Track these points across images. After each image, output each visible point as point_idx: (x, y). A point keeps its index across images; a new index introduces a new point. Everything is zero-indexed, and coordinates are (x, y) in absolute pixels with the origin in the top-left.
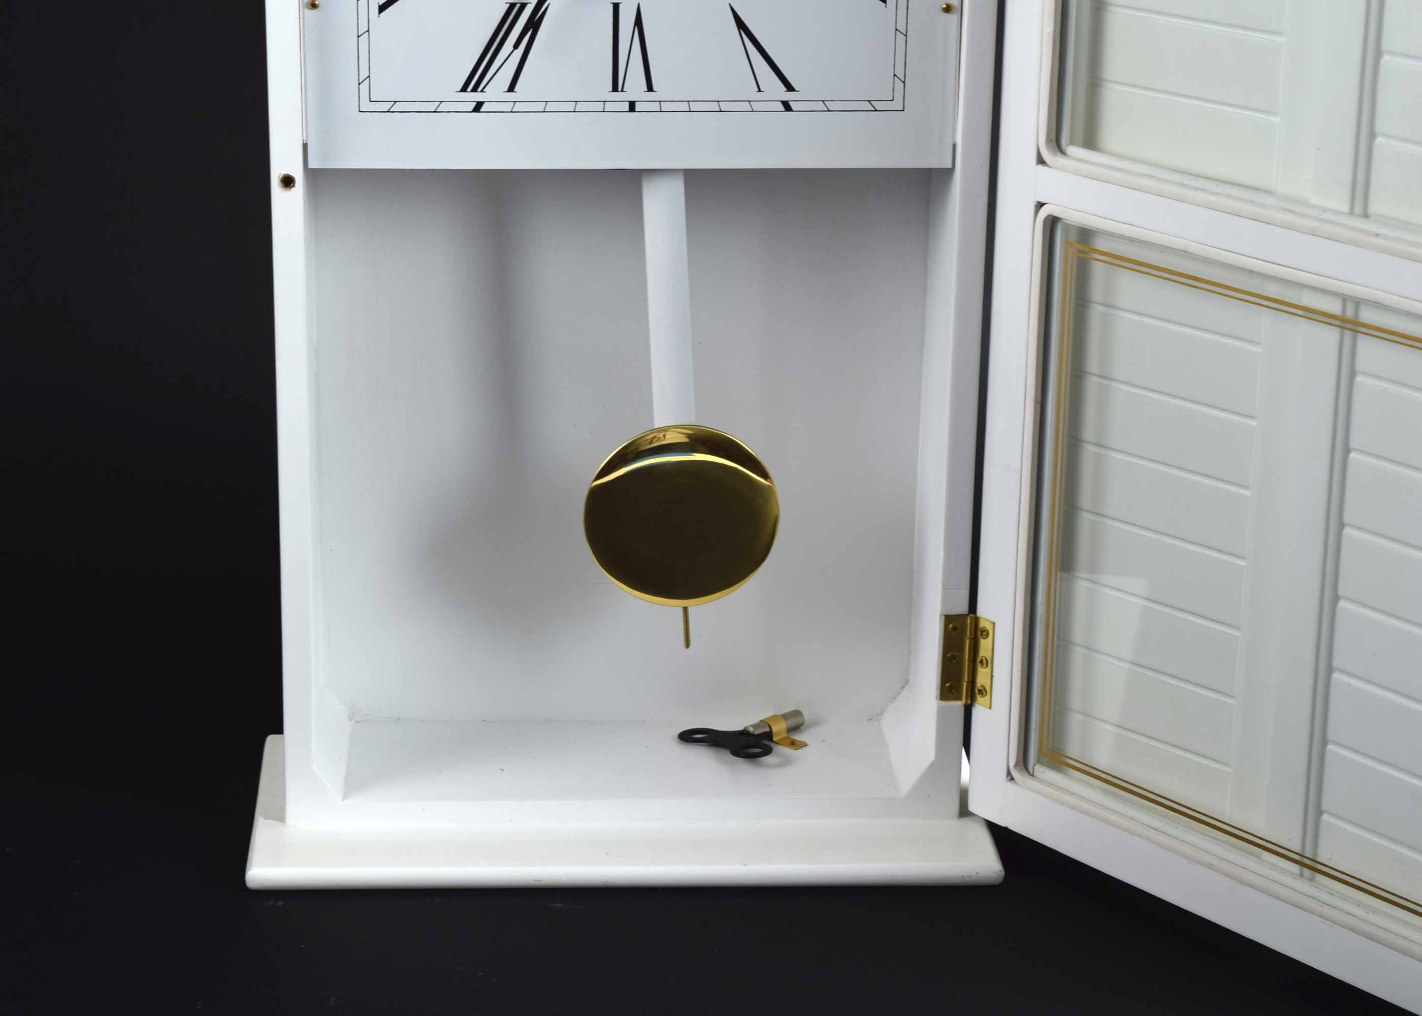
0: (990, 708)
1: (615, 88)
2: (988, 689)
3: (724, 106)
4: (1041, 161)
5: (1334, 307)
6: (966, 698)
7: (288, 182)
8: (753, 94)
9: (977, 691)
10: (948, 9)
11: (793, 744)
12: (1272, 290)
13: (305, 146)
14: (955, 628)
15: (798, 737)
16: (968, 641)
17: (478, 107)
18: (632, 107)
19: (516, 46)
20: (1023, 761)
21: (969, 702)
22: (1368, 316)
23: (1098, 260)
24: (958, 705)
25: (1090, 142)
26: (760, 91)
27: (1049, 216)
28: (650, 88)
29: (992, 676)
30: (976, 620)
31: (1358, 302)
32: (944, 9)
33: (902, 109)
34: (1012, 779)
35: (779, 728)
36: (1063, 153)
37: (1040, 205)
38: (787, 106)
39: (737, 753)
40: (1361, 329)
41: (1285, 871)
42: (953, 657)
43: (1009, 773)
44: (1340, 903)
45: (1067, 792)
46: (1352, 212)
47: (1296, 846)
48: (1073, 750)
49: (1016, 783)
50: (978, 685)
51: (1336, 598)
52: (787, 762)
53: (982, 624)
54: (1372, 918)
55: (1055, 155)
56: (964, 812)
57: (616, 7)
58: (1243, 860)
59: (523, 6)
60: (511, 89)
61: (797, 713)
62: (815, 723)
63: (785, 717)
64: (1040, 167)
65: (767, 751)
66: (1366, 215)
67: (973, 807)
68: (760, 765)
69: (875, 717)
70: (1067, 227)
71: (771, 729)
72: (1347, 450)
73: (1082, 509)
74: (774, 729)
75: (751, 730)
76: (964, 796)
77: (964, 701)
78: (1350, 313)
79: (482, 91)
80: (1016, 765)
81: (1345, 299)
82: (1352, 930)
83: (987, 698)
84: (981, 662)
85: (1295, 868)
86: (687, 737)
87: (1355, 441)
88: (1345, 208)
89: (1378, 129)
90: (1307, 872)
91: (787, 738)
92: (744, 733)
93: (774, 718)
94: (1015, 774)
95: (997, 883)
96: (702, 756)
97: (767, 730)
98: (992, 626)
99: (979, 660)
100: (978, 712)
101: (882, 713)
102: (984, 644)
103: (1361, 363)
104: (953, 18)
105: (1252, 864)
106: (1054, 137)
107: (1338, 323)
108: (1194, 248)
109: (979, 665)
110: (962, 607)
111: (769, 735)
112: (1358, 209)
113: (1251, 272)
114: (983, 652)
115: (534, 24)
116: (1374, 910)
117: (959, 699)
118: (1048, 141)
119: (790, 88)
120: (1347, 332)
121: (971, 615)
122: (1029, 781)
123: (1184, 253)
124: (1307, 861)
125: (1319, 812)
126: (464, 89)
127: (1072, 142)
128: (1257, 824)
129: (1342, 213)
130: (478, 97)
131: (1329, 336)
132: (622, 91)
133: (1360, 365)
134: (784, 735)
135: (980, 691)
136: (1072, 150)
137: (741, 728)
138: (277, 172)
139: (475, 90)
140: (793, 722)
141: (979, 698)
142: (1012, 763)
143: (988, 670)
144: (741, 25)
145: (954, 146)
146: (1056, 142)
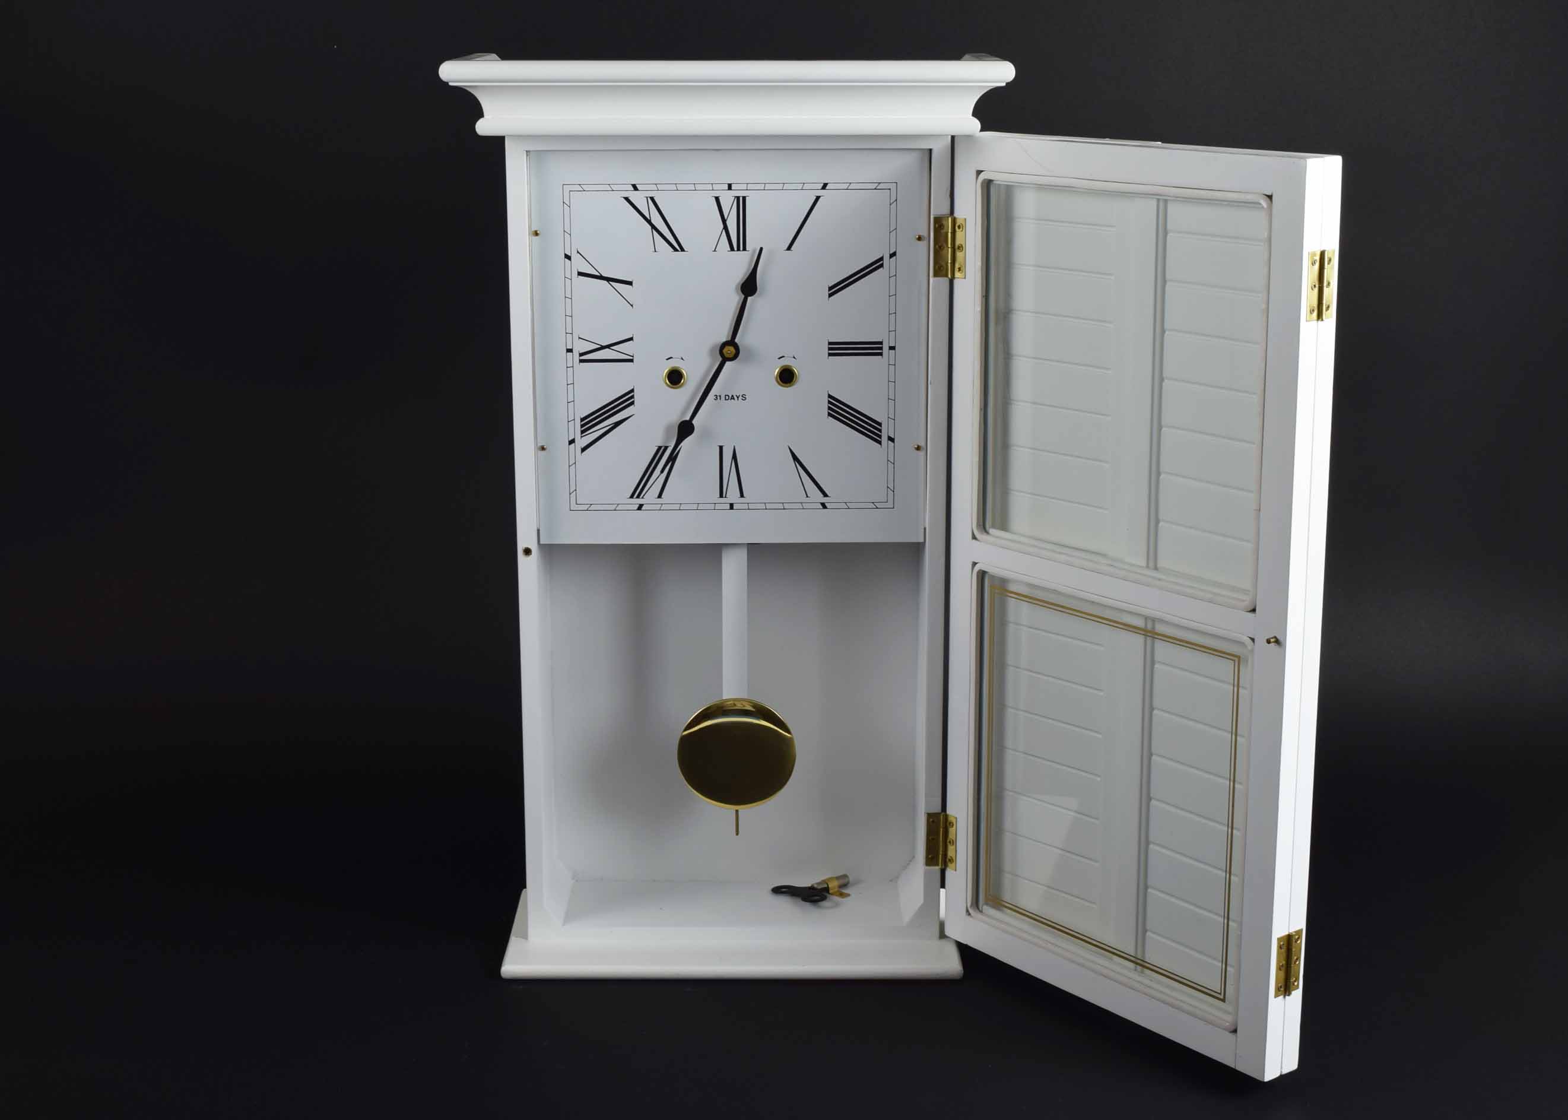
0: (956, 870)
1: (721, 496)
2: (954, 858)
3: (786, 506)
4: (974, 537)
5: (1139, 623)
6: (942, 866)
7: (527, 552)
8: (804, 499)
9: (947, 860)
10: (918, 448)
11: (842, 895)
12: (1108, 614)
13: (538, 531)
14: (933, 821)
15: (845, 891)
16: (941, 830)
17: (640, 507)
18: (732, 506)
19: (662, 471)
20: (976, 903)
21: (943, 867)
22: (1160, 628)
23: (1011, 597)
24: (937, 869)
25: (1004, 526)
26: (807, 497)
27: (980, 570)
28: (742, 496)
29: (956, 851)
30: (946, 817)
31: (1154, 620)
32: (916, 448)
33: (892, 507)
34: (969, 914)
35: (833, 885)
36: (987, 533)
37: (974, 564)
38: (824, 506)
39: (805, 899)
40: (1156, 636)
41: (1125, 967)
42: (933, 839)
43: (967, 911)
44: (1155, 985)
45: (1001, 922)
46: (1148, 567)
47: (1131, 951)
48: (1007, 896)
49: (972, 917)
50: (949, 857)
51: (1150, 799)
52: (837, 905)
53: (951, 819)
54: (1174, 994)
55: (982, 534)
56: (942, 935)
57: (721, 448)
58: (1101, 961)
59: (666, 448)
60: (660, 496)
61: (845, 876)
62: (858, 882)
63: (838, 878)
64: (974, 541)
65: (824, 898)
66: (1156, 568)
67: (948, 932)
68: (820, 907)
69: (894, 879)
70: (993, 577)
71: (828, 885)
72: (1152, 709)
73: (1008, 748)
74: (830, 886)
75: (815, 886)
76: (942, 925)
77: (940, 867)
78: (1149, 627)
79: (642, 498)
80: (971, 906)
81: (1146, 618)
82: (1164, 1002)
83: (954, 864)
84: (950, 842)
85: (1131, 965)
86: (778, 890)
87: (1156, 703)
88: (1144, 564)
89: (1161, 517)
90: (1139, 968)
91: (838, 891)
92: (812, 888)
93: (831, 879)
94: (971, 911)
95: (959, 978)
96: (784, 902)
97: (826, 886)
98: (955, 820)
99: (948, 841)
100: (949, 873)
101: (897, 877)
102: (952, 830)
103: (1158, 657)
104: (922, 453)
105: (1106, 963)
106: (981, 524)
107: (1143, 633)
108: (1061, 588)
109: (948, 844)
110: (937, 809)
111: (827, 890)
112: (1151, 564)
113: (1093, 602)
114: (951, 836)
115: (673, 459)
116: (1173, 989)
117: (938, 865)
118: (978, 525)
119: (825, 495)
120: (1148, 638)
121: (943, 813)
122: (979, 916)
123: (1055, 592)
124: (1139, 961)
125: (1145, 931)
126: (632, 497)
127: (993, 527)
128: (1110, 938)
129: (1141, 567)
130: (640, 501)
131: (1138, 640)
132: (726, 497)
133: (1157, 658)
134: (836, 890)
135: (950, 860)
136: (992, 531)
137: (810, 885)
138: (521, 546)
139: (638, 497)
140: (842, 882)
141: (949, 865)
142: (969, 905)
143: (954, 847)
144: (795, 458)
145: (925, 529)
146: (983, 526)
